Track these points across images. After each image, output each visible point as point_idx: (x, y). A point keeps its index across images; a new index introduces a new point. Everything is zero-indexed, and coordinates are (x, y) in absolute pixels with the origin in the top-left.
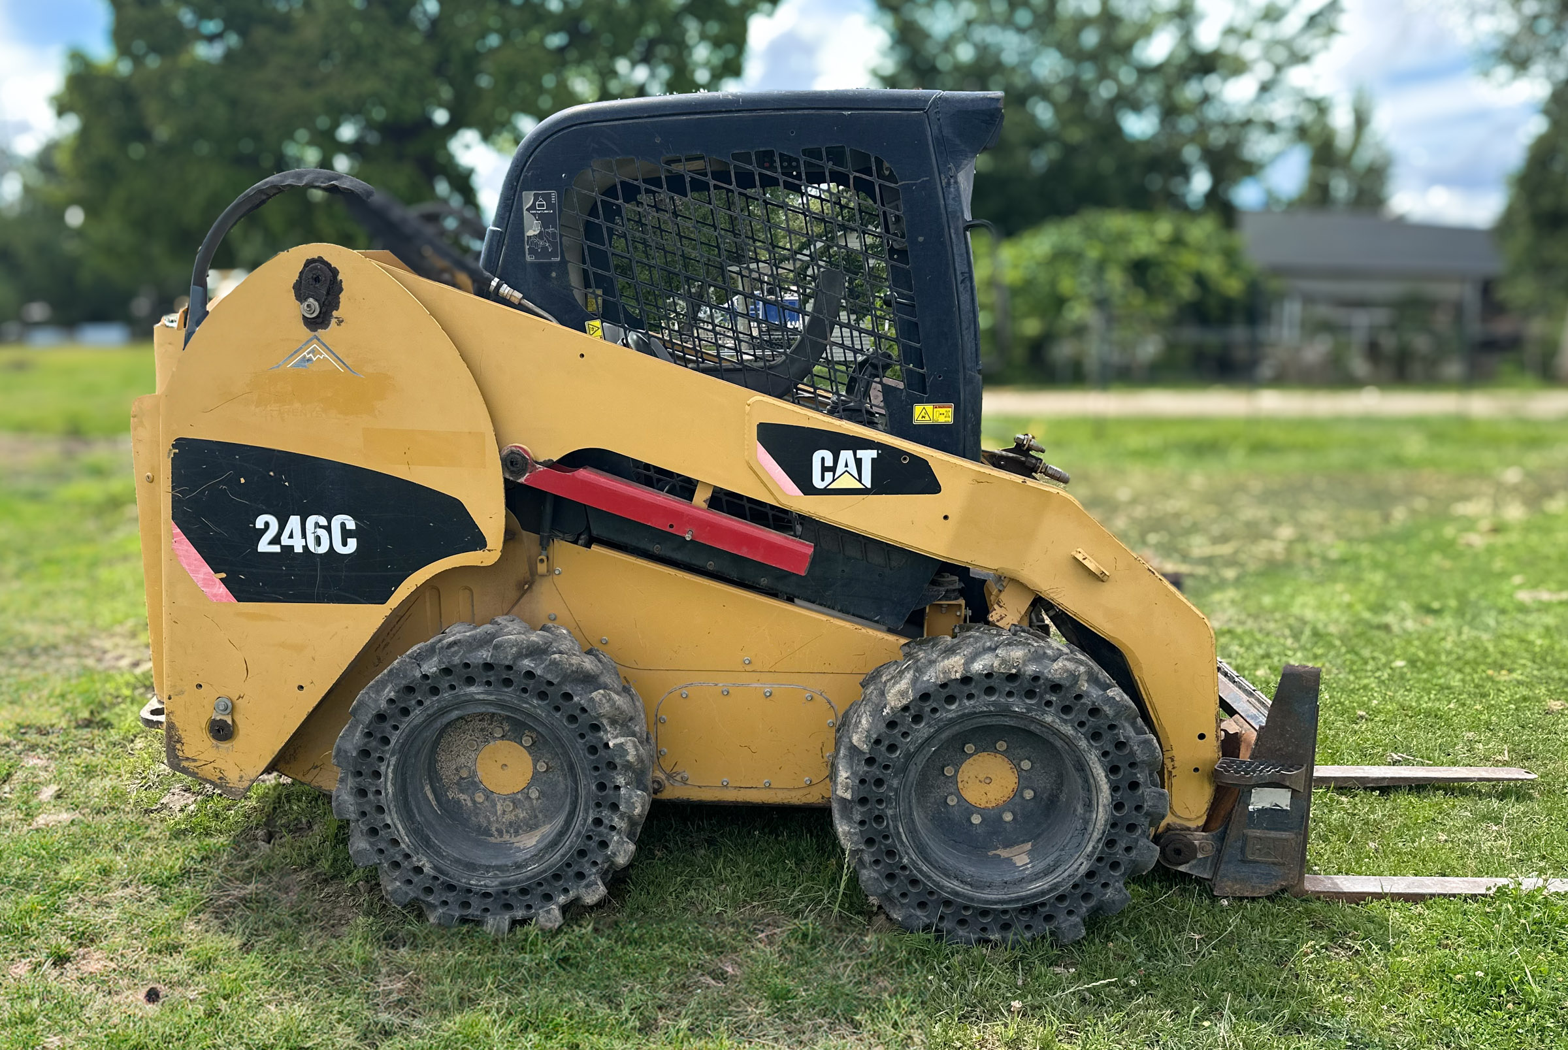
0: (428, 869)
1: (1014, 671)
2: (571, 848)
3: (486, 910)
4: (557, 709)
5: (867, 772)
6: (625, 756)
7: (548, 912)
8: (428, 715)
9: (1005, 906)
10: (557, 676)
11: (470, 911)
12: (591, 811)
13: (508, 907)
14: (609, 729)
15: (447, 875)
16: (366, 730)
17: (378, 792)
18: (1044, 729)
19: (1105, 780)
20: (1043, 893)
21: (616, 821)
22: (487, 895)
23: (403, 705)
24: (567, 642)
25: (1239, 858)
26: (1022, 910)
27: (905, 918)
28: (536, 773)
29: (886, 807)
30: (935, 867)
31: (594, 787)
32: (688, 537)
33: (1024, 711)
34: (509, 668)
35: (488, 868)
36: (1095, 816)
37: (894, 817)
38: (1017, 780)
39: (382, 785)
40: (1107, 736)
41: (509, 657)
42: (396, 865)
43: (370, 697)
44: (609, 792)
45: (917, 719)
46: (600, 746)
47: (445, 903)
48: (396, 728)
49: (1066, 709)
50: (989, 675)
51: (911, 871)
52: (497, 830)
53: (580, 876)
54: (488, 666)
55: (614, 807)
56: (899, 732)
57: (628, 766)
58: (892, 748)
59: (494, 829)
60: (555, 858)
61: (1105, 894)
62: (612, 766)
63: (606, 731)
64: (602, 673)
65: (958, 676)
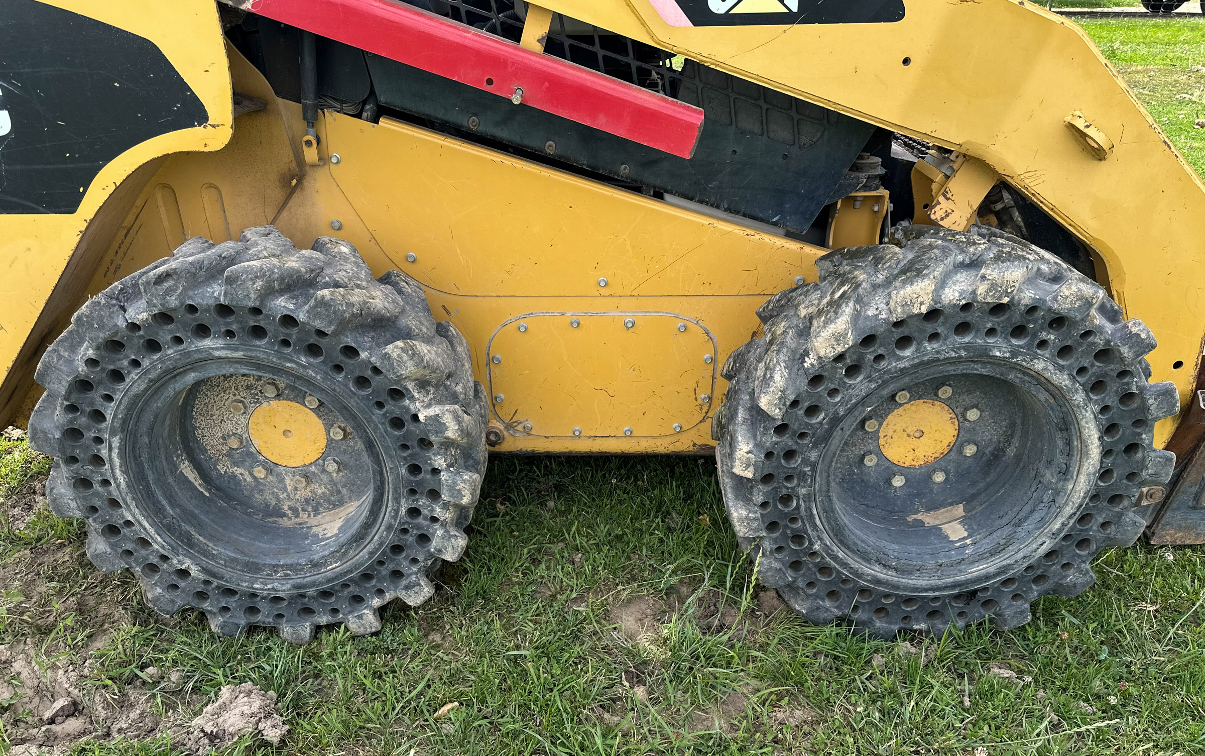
0: (194, 571)
1: (1006, 300)
2: (381, 544)
3: (280, 616)
4: (338, 368)
5: (777, 443)
6: (443, 432)
7: (360, 617)
8: (151, 380)
9: (937, 593)
10: (330, 323)
11: (260, 617)
12: (403, 501)
13: (308, 611)
14: (416, 395)
15: (222, 578)
16: (66, 403)
17: (106, 483)
18: (1026, 378)
19: (1096, 442)
20: (987, 577)
21: (438, 512)
22: (277, 599)
23: (111, 367)
24: (349, 266)
25: (1190, 504)
26: (957, 597)
27: (811, 610)
28: (330, 442)
29: (798, 485)
30: (852, 551)
31: (404, 471)
32: (516, 100)
33: (1008, 355)
34: (256, 311)
35: (275, 568)
36: (1070, 487)
37: (808, 498)
38: (956, 433)
39: (109, 473)
40: (1114, 386)
41: (252, 296)
42: (152, 568)
43: (60, 357)
44: (425, 476)
45: (852, 370)
46: (407, 418)
47: (226, 609)
48: (109, 398)
49: (1064, 351)
50: (967, 307)
51: (823, 558)
52: (290, 508)
53: (397, 574)
54: (224, 310)
55: (434, 495)
56: (825, 389)
57: (448, 444)
58: (812, 410)
59: (286, 508)
60: (363, 555)
61: (1066, 577)
62: (425, 443)
63: (412, 398)
64: (403, 311)
65: (924, 309)
